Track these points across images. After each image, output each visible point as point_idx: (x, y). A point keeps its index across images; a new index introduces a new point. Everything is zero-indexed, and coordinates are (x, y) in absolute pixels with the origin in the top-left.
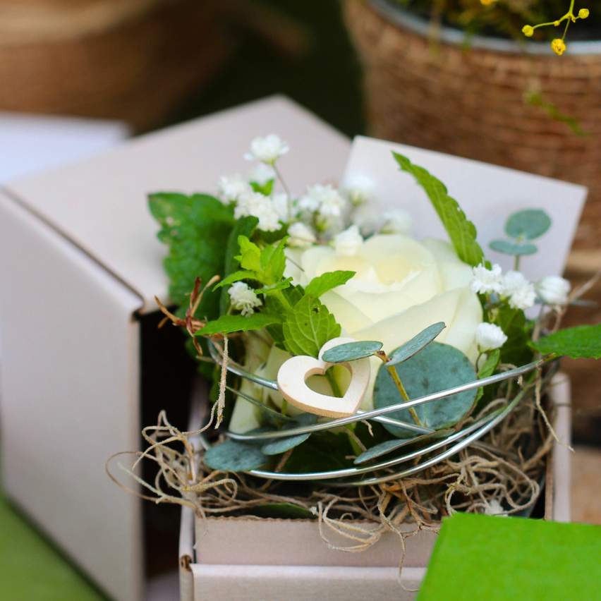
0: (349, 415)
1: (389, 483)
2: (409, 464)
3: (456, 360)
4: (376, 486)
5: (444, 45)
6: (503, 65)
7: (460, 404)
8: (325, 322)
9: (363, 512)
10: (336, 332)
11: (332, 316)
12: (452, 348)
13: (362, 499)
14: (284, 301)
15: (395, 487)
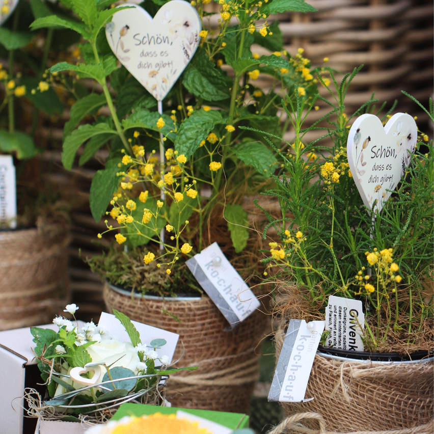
0: (93, 384)
1: (105, 410)
2: (112, 404)
3: (130, 373)
4: (101, 411)
5: (136, 299)
6: (155, 304)
7: (130, 386)
8: (87, 357)
9: (96, 421)
10: (90, 361)
11: (89, 355)
12: (129, 369)
13: (96, 417)
14: (73, 350)
15: (107, 411)
